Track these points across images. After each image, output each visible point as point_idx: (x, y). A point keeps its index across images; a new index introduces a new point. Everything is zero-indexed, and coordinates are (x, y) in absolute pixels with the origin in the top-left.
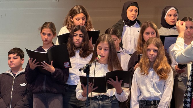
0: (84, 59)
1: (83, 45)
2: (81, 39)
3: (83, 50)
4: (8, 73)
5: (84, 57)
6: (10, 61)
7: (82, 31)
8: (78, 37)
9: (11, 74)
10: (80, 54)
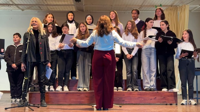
0: (54, 38)
1: (53, 32)
2: (52, 29)
3: (53, 34)
4: (13, 45)
5: (54, 37)
6: (14, 39)
7: (52, 25)
8: (50, 28)
9: (15, 46)
10: (52, 36)
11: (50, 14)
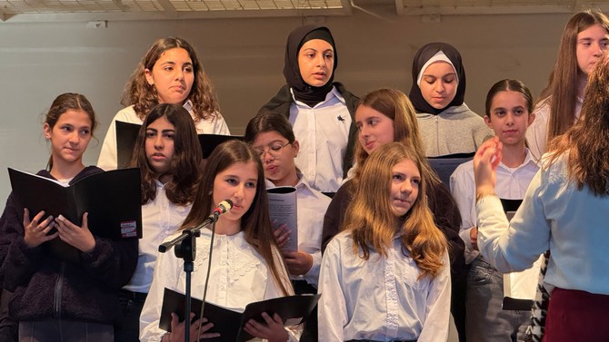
2: (169, 145)
11: (176, 46)
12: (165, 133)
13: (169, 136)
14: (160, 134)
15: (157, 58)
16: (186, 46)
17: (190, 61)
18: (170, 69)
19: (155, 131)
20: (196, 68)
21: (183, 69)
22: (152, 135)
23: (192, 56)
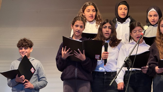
7: (111, 23)
11: (90, 5)
12: (109, 27)
13: (110, 28)
14: (107, 28)
15: (85, 9)
16: (93, 5)
17: (95, 9)
18: (89, 11)
19: (106, 27)
20: (96, 11)
21: (92, 11)
22: (105, 28)
23: (95, 7)
